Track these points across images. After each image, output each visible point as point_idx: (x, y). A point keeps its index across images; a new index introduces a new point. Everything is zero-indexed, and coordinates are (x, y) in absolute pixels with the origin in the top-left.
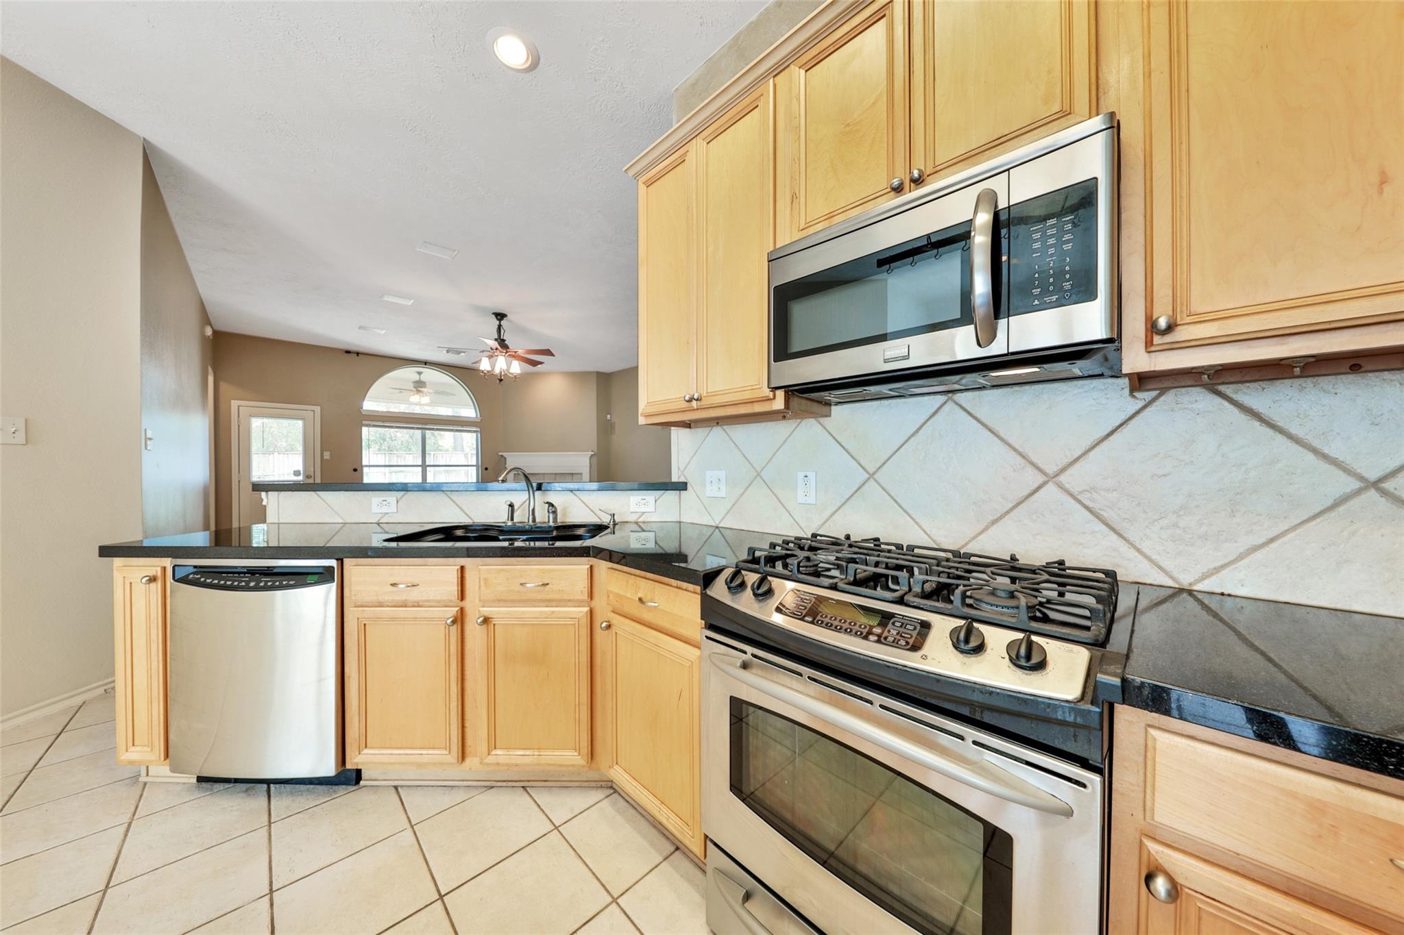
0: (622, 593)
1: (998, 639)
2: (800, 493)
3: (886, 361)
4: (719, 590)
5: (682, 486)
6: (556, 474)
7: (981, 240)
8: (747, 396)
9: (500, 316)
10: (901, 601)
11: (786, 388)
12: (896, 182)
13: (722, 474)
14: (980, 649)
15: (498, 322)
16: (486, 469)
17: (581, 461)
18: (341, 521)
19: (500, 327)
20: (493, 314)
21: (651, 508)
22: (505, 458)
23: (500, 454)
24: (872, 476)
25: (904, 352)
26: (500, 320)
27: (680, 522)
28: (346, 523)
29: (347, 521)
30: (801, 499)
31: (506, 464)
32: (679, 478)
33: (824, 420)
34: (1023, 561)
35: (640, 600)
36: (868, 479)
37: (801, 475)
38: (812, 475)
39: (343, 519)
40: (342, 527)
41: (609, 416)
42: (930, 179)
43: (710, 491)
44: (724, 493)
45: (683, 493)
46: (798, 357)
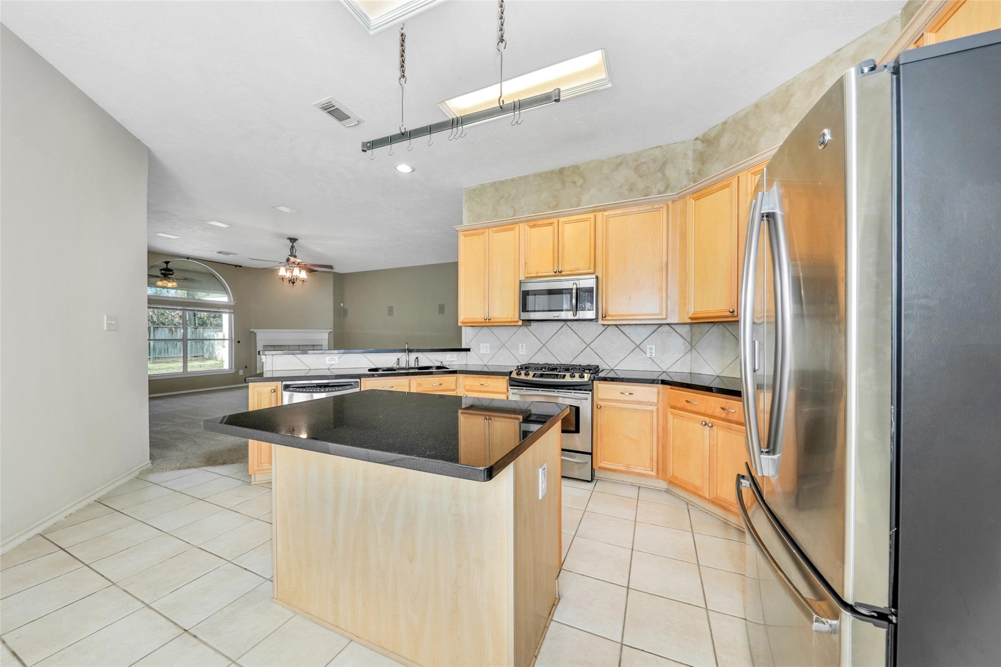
0: (471, 384)
1: (577, 375)
2: (520, 351)
3: (554, 317)
4: (514, 375)
5: (468, 350)
6: (299, 345)
7: (574, 291)
8: (510, 320)
9: (293, 240)
10: (559, 372)
11: (523, 320)
12: (555, 271)
13: (488, 345)
14: (574, 376)
15: (291, 244)
16: (239, 342)
17: (323, 337)
18: (308, 368)
19: (292, 247)
20: (288, 238)
21: (455, 359)
22: (255, 334)
23: (251, 330)
24: (544, 345)
25: (558, 315)
26: (293, 243)
27: (467, 365)
28: (310, 370)
29: (312, 368)
30: (521, 353)
31: (256, 338)
32: (466, 346)
33: (529, 327)
34: (582, 365)
35: (481, 384)
36: (542, 346)
37: (520, 345)
38: (524, 345)
39: (309, 367)
40: (309, 372)
41: (342, 304)
42: (563, 273)
43: (482, 352)
44: (489, 352)
45: (468, 352)
46: (528, 311)
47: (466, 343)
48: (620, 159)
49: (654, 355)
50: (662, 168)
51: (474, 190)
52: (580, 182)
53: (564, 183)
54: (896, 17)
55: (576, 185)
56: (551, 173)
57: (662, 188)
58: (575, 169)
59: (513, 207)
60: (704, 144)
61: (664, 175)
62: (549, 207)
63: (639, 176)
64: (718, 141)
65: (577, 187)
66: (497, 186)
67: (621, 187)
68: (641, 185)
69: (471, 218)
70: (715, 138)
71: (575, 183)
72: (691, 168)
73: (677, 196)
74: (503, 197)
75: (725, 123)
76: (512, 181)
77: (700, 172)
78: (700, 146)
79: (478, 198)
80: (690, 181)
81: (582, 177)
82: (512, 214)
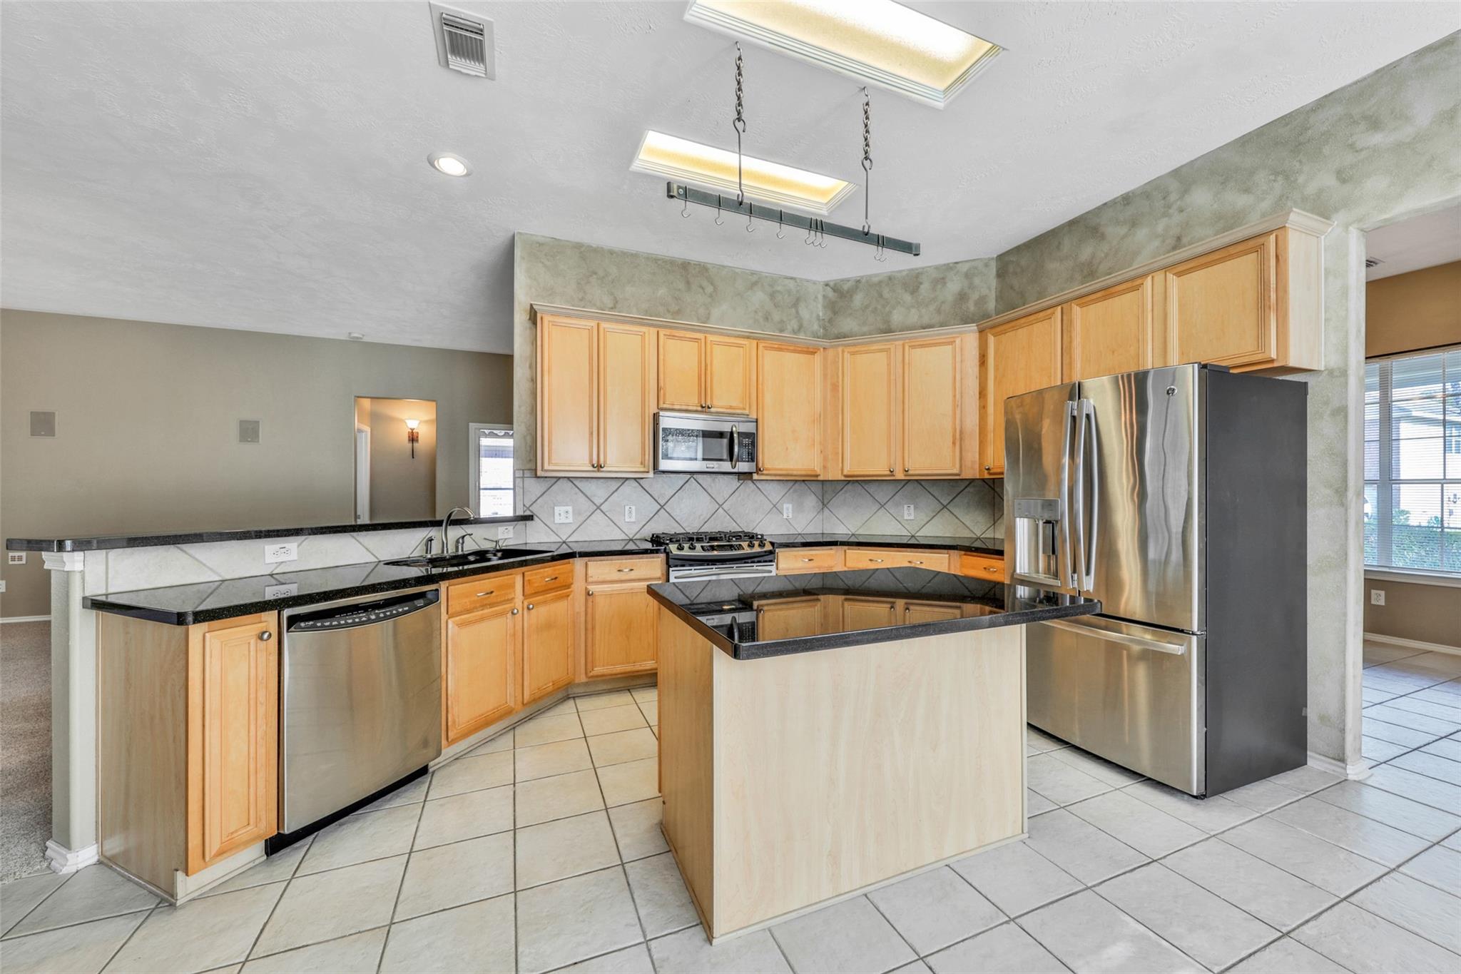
0: (601, 572)
2: (626, 517)
3: (707, 468)
4: (675, 551)
5: (530, 518)
7: (736, 436)
8: (635, 470)
12: (703, 405)
13: (570, 509)
14: (753, 546)
21: (511, 535)
24: (662, 507)
28: (224, 580)
30: (627, 520)
32: (524, 512)
33: (640, 481)
35: (619, 571)
36: (660, 509)
37: (627, 508)
38: (633, 508)
42: (712, 410)
43: (557, 520)
44: (570, 520)
45: (529, 523)
46: (671, 458)
47: (524, 505)
48: (755, 278)
49: (791, 516)
50: (796, 304)
51: (541, 244)
52: (709, 289)
53: (688, 283)
54: (993, 259)
55: (704, 292)
56: (671, 263)
57: (796, 327)
58: (703, 269)
59: (612, 294)
60: (836, 294)
61: (797, 312)
62: (668, 311)
63: (774, 305)
64: (851, 296)
65: (705, 294)
66: (585, 252)
67: (756, 312)
68: (777, 316)
69: (533, 290)
70: (848, 292)
71: (703, 288)
72: (821, 314)
73: (828, 344)
74: (596, 273)
75: (858, 281)
76: (612, 254)
77: (830, 321)
78: (831, 294)
79: (548, 260)
80: (820, 327)
81: (712, 284)
82: (611, 305)
